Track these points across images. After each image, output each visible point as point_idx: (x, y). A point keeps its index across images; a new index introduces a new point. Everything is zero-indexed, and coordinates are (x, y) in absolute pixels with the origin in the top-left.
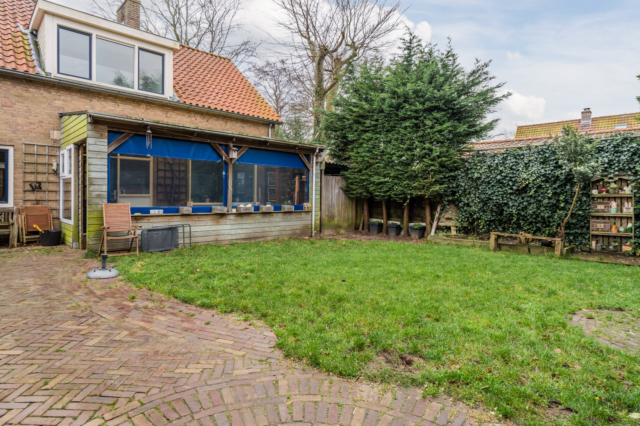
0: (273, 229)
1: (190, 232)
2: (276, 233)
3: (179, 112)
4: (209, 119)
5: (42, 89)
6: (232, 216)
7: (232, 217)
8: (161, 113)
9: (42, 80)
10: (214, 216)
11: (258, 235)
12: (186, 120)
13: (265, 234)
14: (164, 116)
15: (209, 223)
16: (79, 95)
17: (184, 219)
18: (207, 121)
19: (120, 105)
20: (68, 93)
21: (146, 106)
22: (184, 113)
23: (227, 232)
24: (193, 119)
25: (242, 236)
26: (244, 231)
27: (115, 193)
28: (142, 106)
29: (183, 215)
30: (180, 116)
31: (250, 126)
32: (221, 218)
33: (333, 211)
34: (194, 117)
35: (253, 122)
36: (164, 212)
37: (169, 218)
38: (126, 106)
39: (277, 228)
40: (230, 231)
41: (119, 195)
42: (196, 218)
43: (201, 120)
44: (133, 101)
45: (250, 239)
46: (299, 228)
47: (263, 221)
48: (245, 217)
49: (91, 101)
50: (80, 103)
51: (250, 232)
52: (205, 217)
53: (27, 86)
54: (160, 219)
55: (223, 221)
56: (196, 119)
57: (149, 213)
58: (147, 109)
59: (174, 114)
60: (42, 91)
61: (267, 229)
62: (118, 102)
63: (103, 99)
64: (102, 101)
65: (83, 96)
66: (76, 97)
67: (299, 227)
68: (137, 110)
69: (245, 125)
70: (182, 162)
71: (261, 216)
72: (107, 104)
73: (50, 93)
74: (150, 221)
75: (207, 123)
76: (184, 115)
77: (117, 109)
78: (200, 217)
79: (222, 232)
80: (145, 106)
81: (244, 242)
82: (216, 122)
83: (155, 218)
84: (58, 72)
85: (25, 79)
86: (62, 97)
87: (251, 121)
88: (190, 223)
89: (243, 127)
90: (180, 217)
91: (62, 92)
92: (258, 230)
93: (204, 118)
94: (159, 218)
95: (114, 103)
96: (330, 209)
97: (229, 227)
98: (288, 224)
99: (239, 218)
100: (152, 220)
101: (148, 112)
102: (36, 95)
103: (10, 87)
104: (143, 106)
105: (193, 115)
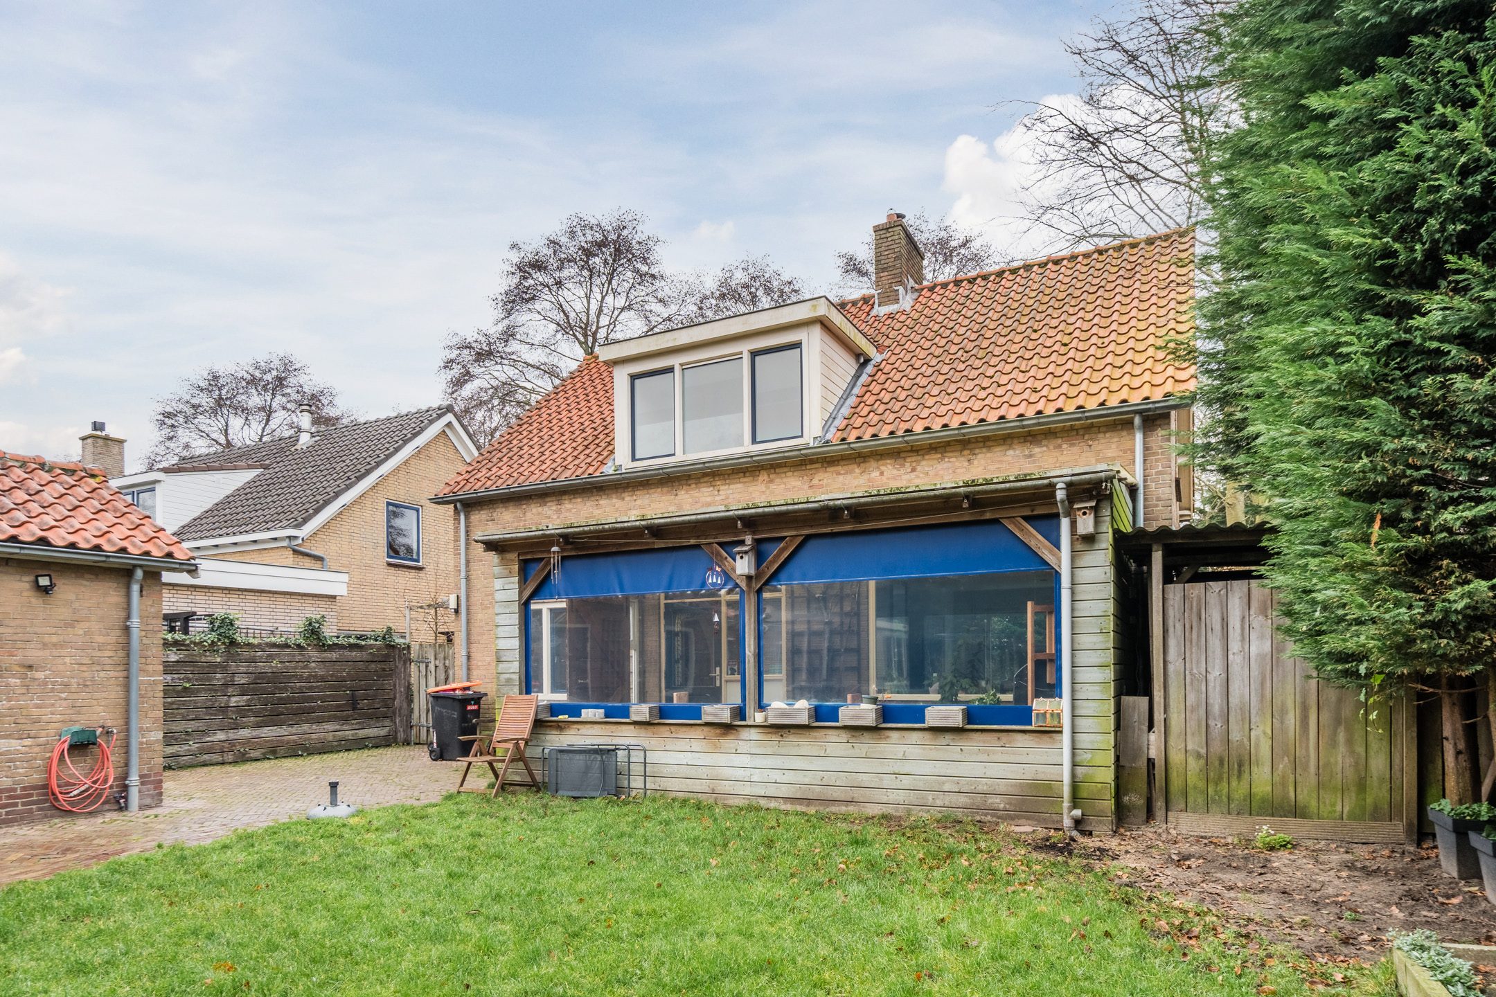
0: (888, 781)
1: (645, 763)
2: (900, 796)
3: (840, 468)
4: (918, 462)
5: (614, 496)
6: (753, 731)
7: (753, 734)
8: (799, 483)
9: (610, 481)
10: (706, 729)
11: (836, 794)
12: (856, 482)
13: (857, 794)
14: (806, 487)
15: (696, 745)
16: (659, 490)
17: (642, 731)
18: (913, 470)
19: (722, 488)
20: (645, 491)
21: (769, 475)
22: (851, 467)
23: (740, 773)
24: (875, 474)
25: (785, 791)
26: (789, 777)
27: (718, 673)
28: (760, 478)
29: (636, 723)
30: (841, 478)
31: (1060, 446)
32: (724, 734)
33: (1235, 736)
34: (878, 468)
35: (1072, 428)
36: (607, 716)
37: (613, 727)
38: (732, 486)
39: (906, 782)
40: (749, 772)
41: (725, 677)
42: (664, 731)
43: (895, 472)
44: (744, 473)
45: (808, 801)
46: (1003, 789)
47: (851, 752)
48: (792, 738)
49: (676, 495)
50: (662, 505)
51: (806, 781)
52: (684, 729)
53: (598, 498)
54: (597, 729)
55: (728, 743)
56: (882, 474)
57: (579, 715)
58: (771, 481)
59: (827, 475)
60: (614, 501)
61: (865, 779)
62: (718, 483)
63: (693, 486)
64: (693, 489)
65: (665, 490)
66: (656, 495)
67: (1002, 787)
68: (751, 489)
69: (1036, 450)
70: (847, 591)
71: (844, 736)
72: (701, 494)
73: (623, 499)
74: (580, 732)
75: (913, 475)
76: (851, 472)
77: (717, 498)
78: (673, 728)
79: (727, 773)
80: (766, 477)
81: (788, 807)
82: (939, 467)
83: (589, 726)
84: (634, 459)
85: (596, 487)
86: (639, 502)
87: (1064, 430)
88: (645, 743)
89: (1031, 456)
90: (632, 727)
91: (638, 493)
92: (830, 778)
93: (903, 465)
94: (596, 726)
95: (711, 489)
96: (1217, 725)
97: (745, 760)
98: (949, 772)
99: (774, 737)
100: (585, 730)
101: (773, 486)
102: (607, 510)
103: (580, 506)
104: (763, 476)
105: (873, 464)
